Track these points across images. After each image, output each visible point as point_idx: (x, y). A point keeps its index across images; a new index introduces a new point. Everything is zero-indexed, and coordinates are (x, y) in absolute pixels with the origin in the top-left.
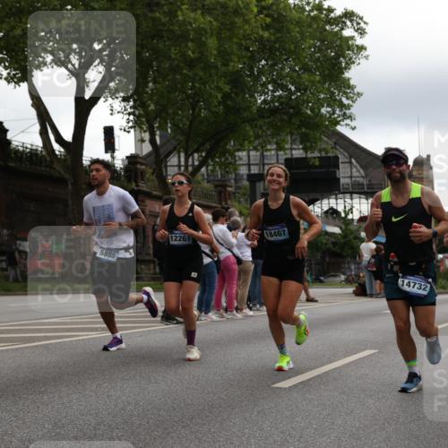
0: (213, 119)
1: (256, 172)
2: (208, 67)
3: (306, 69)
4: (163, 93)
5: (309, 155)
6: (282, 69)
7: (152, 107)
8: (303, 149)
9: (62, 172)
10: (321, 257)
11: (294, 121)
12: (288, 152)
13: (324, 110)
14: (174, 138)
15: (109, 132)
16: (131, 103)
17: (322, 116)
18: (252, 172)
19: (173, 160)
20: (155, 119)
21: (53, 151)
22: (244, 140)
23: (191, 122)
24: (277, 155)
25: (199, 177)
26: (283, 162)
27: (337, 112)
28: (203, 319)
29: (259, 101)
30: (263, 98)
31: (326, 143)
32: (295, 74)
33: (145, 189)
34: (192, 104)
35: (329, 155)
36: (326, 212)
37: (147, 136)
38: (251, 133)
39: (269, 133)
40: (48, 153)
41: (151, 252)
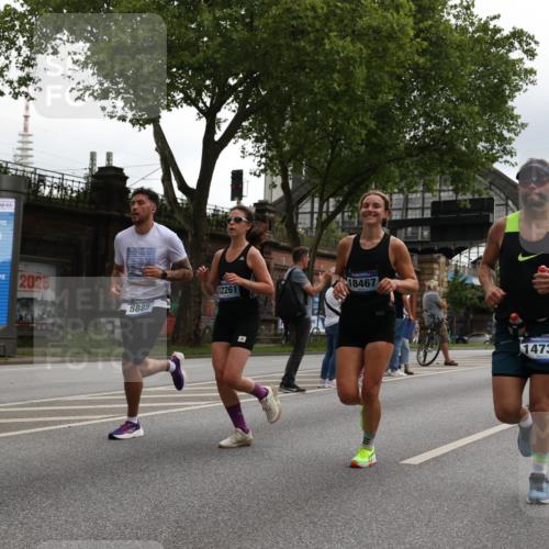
0: (354, 159)
1: (398, 217)
2: (354, 100)
3: (464, 99)
4: (300, 131)
5: (460, 197)
6: (437, 100)
7: (287, 148)
8: (453, 190)
9: (183, 222)
10: (465, 314)
11: (446, 158)
12: (436, 193)
13: (481, 145)
14: (309, 181)
15: (237, 177)
16: (264, 144)
17: (478, 151)
18: (394, 218)
19: (306, 207)
20: (290, 161)
21: (175, 199)
22: (388, 182)
23: (329, 164)
24: (423, 198)
25: (333, 225)
26: (429, 205)
27: (496, 147)
28: (327, 385)
29: (408, 137)
30: (412, 134)
31: (480, 183)
32: (451, 106)
33: (272, 239)
34: (332, 143)
35: (484, 196)
36: (474, 263)
37: (278, 180)
38: (397, 174)
39: (416, 172)
40: (169, 202)
41: (273, 310)
